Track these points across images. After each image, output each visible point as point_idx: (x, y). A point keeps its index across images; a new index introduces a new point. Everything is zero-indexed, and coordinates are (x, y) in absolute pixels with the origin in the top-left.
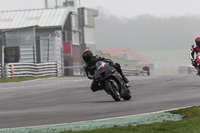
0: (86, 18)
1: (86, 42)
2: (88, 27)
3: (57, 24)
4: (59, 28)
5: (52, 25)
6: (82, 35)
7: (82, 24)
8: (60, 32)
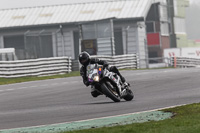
0: (175, 8)
1: (176, 33)
2: (178, 17)
3: (139, 16)
4: (141, 19)
5: (134, 16)
7: (171, 14)
8: (143, 23)
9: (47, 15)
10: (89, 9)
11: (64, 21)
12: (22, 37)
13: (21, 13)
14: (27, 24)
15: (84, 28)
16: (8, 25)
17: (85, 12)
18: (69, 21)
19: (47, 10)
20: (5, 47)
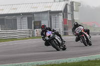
0: (74, 7)
1: (74, 19)
2: (75, 11)
3: (60, 10)
4: (61, 12)
5: (58, 10)
6: (72, 15)
7: (72, 10)
8: (61, 14)
9: (14, 9)
10: (35, 6)
11: (23, 12)
14: (5, 13)
15: (35, 15)
17: (33, 8)
18: (25, 12)
19: (14, 7)
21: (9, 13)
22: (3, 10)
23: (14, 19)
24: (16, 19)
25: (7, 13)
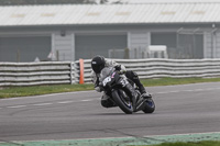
9: (198, 13)
12: (175, 34)
13: (170, 8)
14: (177, 21)
16: (157, 21)
19: (199, 7)
20: (152, 44)
21: (187, 21)
22: (173, 13)
23: (197, 36)
24: (202, 36)
25: (182, 21)
